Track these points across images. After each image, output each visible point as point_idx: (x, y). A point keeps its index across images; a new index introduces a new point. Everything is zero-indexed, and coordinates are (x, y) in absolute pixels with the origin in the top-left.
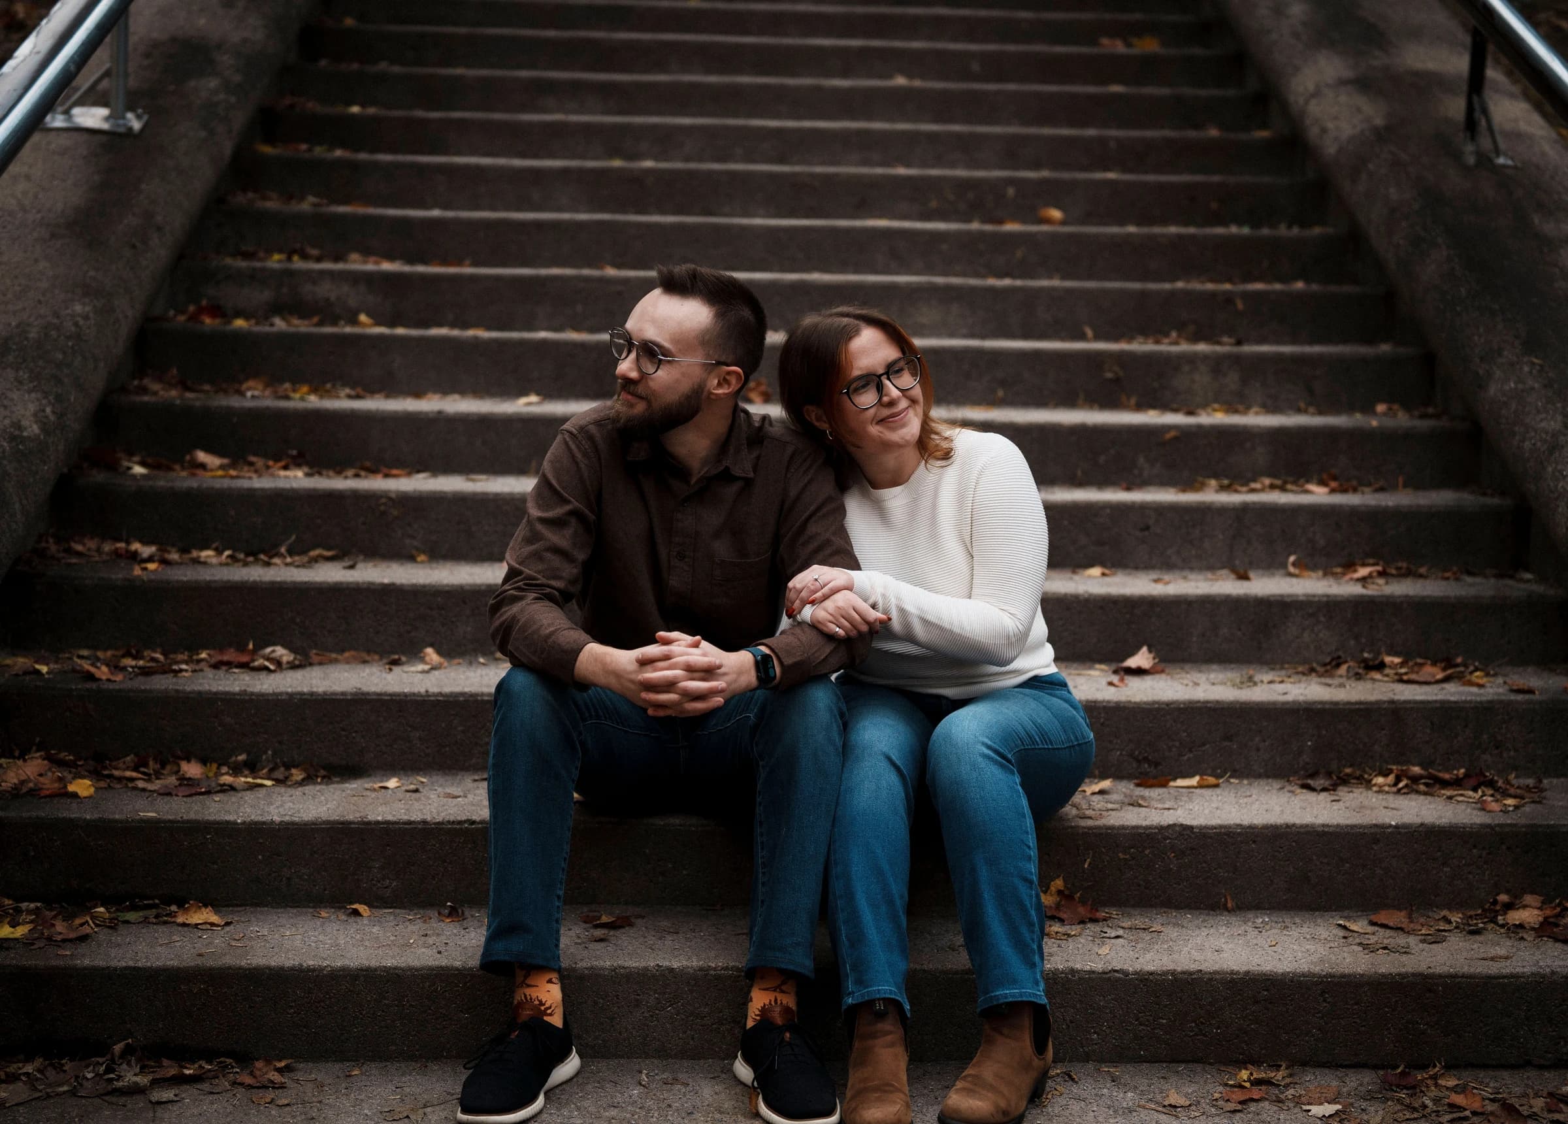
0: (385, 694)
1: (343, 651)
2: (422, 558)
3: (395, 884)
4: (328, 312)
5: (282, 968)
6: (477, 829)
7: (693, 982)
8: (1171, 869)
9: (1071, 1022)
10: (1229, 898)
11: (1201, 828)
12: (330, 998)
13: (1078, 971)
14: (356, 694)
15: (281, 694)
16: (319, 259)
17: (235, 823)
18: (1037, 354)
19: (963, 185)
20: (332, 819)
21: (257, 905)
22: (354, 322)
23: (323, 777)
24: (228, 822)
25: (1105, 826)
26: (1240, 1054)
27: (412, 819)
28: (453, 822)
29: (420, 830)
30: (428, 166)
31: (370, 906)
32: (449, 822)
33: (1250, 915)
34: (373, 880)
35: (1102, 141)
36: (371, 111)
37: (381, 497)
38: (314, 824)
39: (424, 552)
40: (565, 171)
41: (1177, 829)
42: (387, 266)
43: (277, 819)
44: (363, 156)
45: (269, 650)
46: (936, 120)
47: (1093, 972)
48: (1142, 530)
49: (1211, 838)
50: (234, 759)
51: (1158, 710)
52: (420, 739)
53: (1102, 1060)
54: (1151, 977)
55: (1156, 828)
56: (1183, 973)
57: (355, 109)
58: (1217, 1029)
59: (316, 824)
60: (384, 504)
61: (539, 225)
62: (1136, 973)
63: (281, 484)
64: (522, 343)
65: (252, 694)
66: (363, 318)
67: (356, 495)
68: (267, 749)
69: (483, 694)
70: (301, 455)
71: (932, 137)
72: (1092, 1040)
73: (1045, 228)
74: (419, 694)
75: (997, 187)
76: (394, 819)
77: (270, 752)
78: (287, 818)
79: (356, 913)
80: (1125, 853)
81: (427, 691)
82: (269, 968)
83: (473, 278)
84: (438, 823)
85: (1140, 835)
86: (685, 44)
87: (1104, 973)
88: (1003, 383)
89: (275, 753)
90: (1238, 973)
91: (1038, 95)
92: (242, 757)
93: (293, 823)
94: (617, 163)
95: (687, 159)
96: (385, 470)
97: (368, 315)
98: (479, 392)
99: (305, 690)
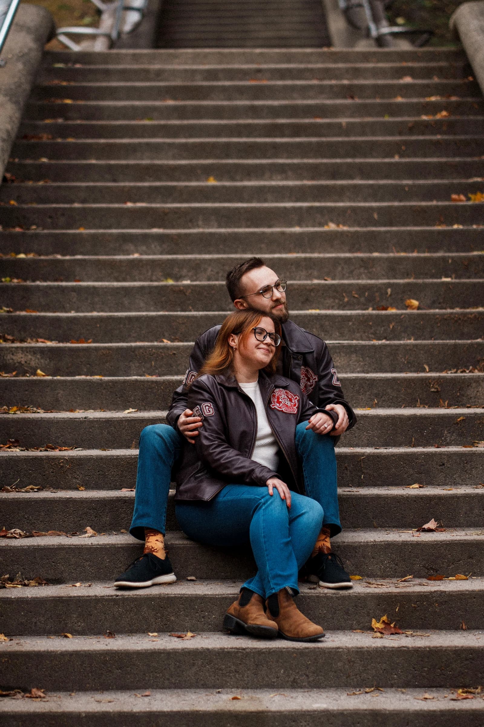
0: (73, 545)
1: (48, 531)
2: (82, 488)
3: (83, 624)
4: (21, 369)
5: (40, 651)
6: (119, 599)
7: (218, 655)
8: (436, 611)
9: (385, 670)
10: (464, 624)
11: (449, 592)
12: (61, 664)
13: (387, 647)
14: (59, 545)
15: (24, 546)
16: (13, 341)
17: (11, 598)
18: (394, 379)
19: (362, 289)
20: (54, 595)
21: (22, 635)
22: (35, 374)
23: (45, 584)
24: (8, 598)
25: (405, 592)
26: (460, 683)
27: (90, 595)
28: (109, 596)
29: (94, 599)
30: (66, 288)
31: (73, 635)
32: (106, 596)
33: (473, 631)
34: (73, 623)
35: (444, 259)
36: (31, 256)
37: (61, 459)
38: (46, 598)
39: (82, 486)
40: (142, 288)
41: (439, 592)
42: (49, 344)
43: (30, 596)
44: (29, 283)
45: (13, 530)
46: (350, 251)
47: (394, 647)
48: (440, 466)
49: (454, 596)
50: (3, 577)
51: (437, 544)
52: (89, 566)
53: (398, 687)
54: (419, 649)
55: (428, 592)
56: (434, 647)
57: (22, 256)
58: (450, 672)
59: (47, 598)
60: (62, 462)
61: (129, 318)
62: (412, 647)
63: (11, 454)
64: (125, 382)
65: (11, 546)
66: (39, 371)
67: (48, 458)
68: (19, 572)
69: (118, 544)
70: (17, 441)
71: (348, 261)
72: (394, 678)
73: (409, 311)
74: (88, 544)
75: (381, 289)
76: (82, 595)
77: (20, 573)
78: (34, 596)
79: (66, 637)
80: (415, 604)
81: (92, 544)
82: (34, 651)
83: (97, 349)
84: (102, 596)
85: (421, 596)
86: (206, 209)
87: (399, 648)
88: (377, 396)
89: (22, 574)
90: (458, 647)
91: (410, 233)
92: (7, 576)
93: (37, 598)
94: (170, 282)
95: (209, 279)
96: (60, 448)
97: (41, 370)
98: (102, 408)
99: (35, 544)
